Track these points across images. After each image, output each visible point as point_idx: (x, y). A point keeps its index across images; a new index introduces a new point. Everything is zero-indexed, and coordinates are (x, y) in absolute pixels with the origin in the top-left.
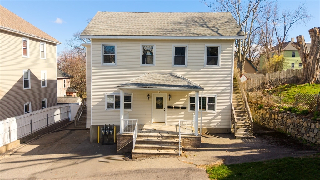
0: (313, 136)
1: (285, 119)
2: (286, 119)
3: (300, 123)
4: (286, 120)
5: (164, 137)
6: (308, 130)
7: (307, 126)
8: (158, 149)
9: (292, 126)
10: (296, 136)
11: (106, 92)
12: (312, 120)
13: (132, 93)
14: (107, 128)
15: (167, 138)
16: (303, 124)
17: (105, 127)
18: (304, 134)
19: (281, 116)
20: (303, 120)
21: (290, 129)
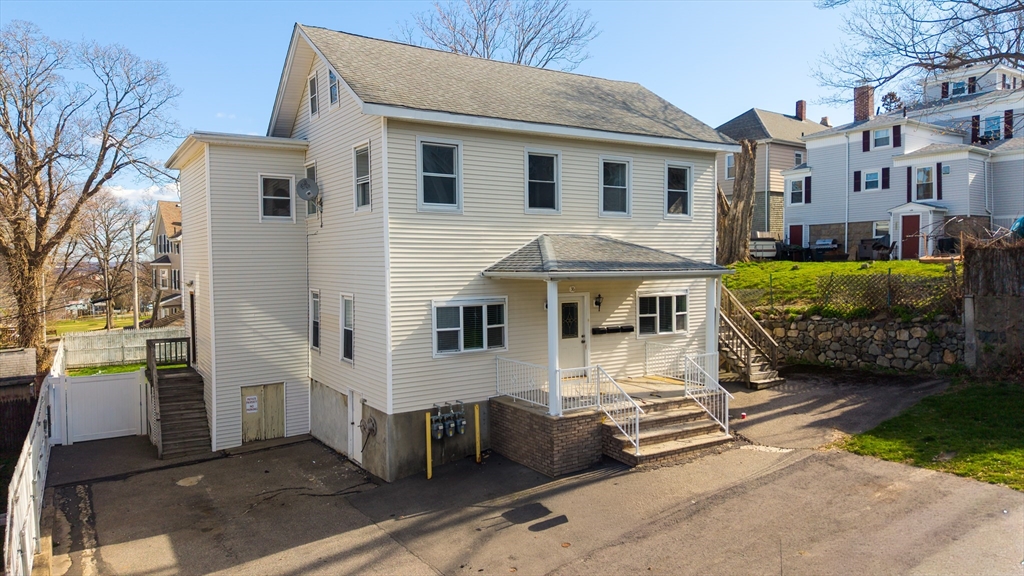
0: (906, 356)
1: (811, 334)
2: (815, 332)
3: (864, 335)
4: (816, 335)
5: (659, 408)
6: (889, 345)
7: (885, 337)
8: (675, 436)
9: (835, 346)
10: (850, 366)
11: (434, 299)
12: (899, 324)
13: (506, 297)
14: (446, 416)
15: (665, 406)
16: (872, 337)
17: (442, 413)
18: (876, 357)
19: (797, 329)
20: (874, 328)
21: (830, 354)
